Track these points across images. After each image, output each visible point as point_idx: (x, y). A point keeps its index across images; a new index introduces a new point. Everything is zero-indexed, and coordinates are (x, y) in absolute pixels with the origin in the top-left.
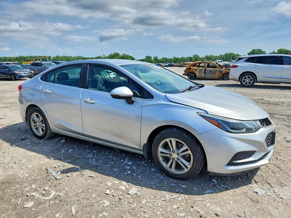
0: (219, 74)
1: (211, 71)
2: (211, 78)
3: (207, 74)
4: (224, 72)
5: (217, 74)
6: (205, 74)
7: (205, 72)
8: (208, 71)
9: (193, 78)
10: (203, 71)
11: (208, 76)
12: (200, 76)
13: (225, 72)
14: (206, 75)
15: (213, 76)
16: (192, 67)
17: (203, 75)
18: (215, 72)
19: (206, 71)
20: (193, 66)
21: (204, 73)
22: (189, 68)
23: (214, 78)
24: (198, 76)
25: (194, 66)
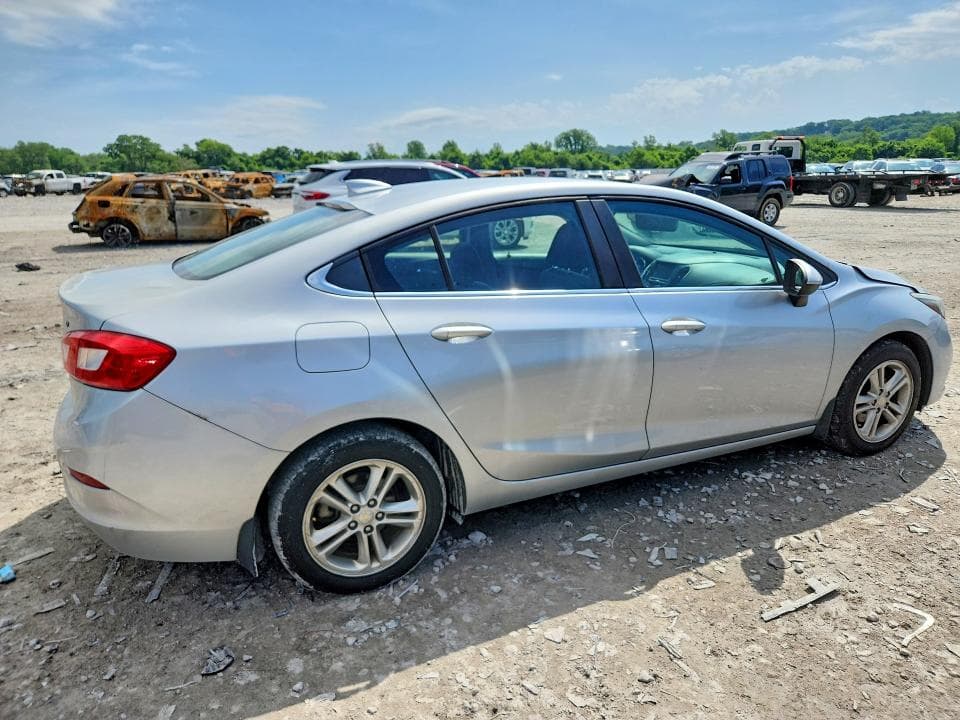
0: (225, 220)
1: (192, 212)
2: (197, 236)
3: (183, 224)
4: (241, 213)
5: (216, 221)
6: (174, 222)
7: (172, 217)
8: (181, 210)
9: (126, 241)
10: (165, 213)
11: (186, 229)
12: (156, 230)
13: (243, 215)
14: (179, 228)
15: (205, 228)
16: (111, 199)
17: (168, 228)
18: (208, 217)
19: (178, 214)
20: (115, 194)
21: (170, 219)
22: (100, 202)
23: (210, 234)
24: (146, 232)
25: (121, 195)
